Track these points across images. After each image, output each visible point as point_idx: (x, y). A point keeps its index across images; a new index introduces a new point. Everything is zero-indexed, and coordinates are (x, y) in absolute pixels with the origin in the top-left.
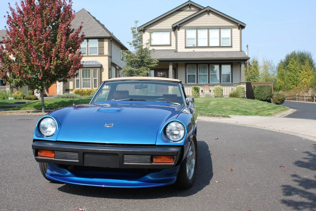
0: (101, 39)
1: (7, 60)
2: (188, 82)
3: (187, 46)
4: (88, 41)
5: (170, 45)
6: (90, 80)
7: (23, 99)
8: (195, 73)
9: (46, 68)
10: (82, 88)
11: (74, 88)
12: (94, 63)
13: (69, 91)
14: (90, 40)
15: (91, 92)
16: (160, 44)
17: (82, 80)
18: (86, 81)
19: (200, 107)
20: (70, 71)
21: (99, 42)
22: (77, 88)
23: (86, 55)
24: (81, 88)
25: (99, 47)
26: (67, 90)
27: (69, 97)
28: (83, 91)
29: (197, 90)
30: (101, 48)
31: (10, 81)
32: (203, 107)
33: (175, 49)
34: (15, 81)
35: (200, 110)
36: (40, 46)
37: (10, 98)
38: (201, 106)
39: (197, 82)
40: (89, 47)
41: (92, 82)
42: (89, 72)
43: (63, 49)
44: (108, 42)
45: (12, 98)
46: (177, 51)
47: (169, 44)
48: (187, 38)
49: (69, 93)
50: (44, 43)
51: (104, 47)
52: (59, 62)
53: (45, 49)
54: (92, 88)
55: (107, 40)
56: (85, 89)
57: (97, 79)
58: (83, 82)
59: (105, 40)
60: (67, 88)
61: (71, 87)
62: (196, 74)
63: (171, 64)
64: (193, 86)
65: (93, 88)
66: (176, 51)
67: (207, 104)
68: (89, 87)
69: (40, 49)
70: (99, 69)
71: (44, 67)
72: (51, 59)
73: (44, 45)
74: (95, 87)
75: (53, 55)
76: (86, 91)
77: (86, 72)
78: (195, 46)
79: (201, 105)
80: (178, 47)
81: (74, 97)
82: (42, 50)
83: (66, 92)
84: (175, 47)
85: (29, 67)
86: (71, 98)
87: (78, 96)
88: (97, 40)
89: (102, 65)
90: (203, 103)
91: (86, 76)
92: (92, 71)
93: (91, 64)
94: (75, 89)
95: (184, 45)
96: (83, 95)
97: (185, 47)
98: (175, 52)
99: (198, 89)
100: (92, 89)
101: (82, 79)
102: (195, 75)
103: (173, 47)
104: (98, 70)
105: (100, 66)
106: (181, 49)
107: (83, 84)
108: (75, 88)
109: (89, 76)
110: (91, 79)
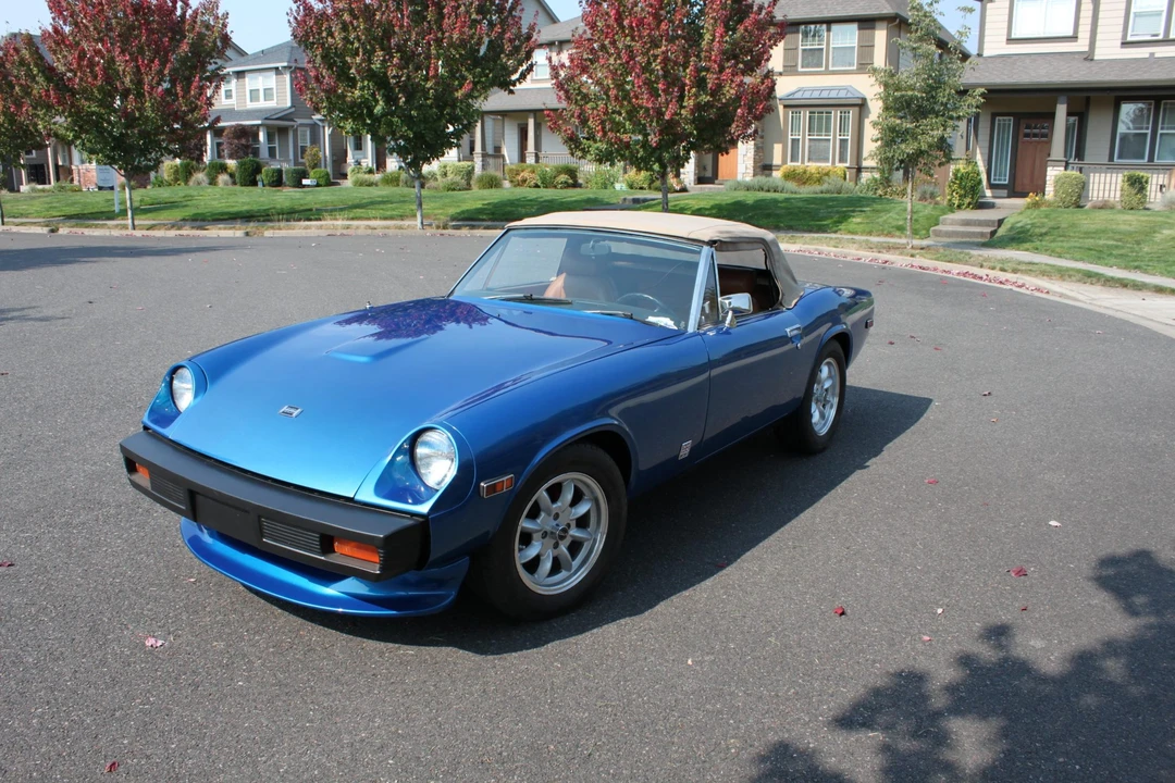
0: (866, 22)
1: (577, 94)
2: (1120, 157)
3: (1129, 39)
4: (829, 30)
5: (1074, 38)
6: (829, 140)
7: (650, 188)
8: (1147, 128)
9: (667, 117)
10: (806, 164)
11: (784, 161)
12: (842, 94)
13: (771, 170)
14: (834, 27)
15: (827, 174)
16: (1042, 35)
17: (807, 141)
18: (817, 143)
19: (1117, 247)
20: (734, 126)
21: (862, 31)
22: (792, 161)
23: (823, 69)
24: (803, 162)
25: (860, 47)
26: (764, 167)
27: (766, 188)
28: (805, 172)
29: (1138, 184)
30: (866, 48)
31: (583, 150)
32: (1123, 248)
33: (1086, 49)
34: (597, 149)
35: (1111, 254)
36: (653, 55)
37: (618, 186)
38: (1120, 243)
39: (1151, 159)
40: (831, 46)
41: (833, 148)
42: (828, 119)
43: (715, 62)
44: (885, 32)
45: (625, 187)
46: (1094, 55)
47: (1071, 33)
48: (1133, 10)
49: (770, 175)
50: (663, 48)
51: (873, 46)
52: (705, 98)
53: (666, 65)
54: (834, 163)
55: (885, 24)
56: (813, 166)
57: (849, 138)
58: (810, 147)
59: (878, 24)
60: (768, 163)
61: (777, 160)
62: (1149, 131)
63: (1063, 98)
64: (1126, 173)
65: (837, 164)
66: (1088, 57)
67: (1143, 237)
68: (827, 160)
69: (654, 65)
70: (857, 109)
71: (663, 114)
72: (682, 90)
73: (663, 53)
74: (842, 160)
75: (687, 81)
76: (813, 171)
77: (820, 119)
78: (1161, 37)
79: (1120, 240)
80: (1098, 44)
81: (780, 189)
82: (659, 67)
83: (762, 174)
84: (1087, 42)
85: (627, 112)
86: (769, 191)
87: (791, 185)
88: (855, 26)
89: (864, 100)
90: (1130, 234)
91: (820, 130)
92: (836, 114)
93: (833, 94)
94: (785, 166)
95: (1120, 35)
96: (804, 183)
97: (1122, 43)
98: (1086, 59)
99: (1141, 183)
100: (831, 168)
101: (807, 137)
102: (1146, 134)
103: (1081, 45)
104: (852, 114)
105: (860, 102)
106: (1109, 48)
107: (809, 152)
108: (786, 163)
109: (828, 130)
110: (831, 137)
